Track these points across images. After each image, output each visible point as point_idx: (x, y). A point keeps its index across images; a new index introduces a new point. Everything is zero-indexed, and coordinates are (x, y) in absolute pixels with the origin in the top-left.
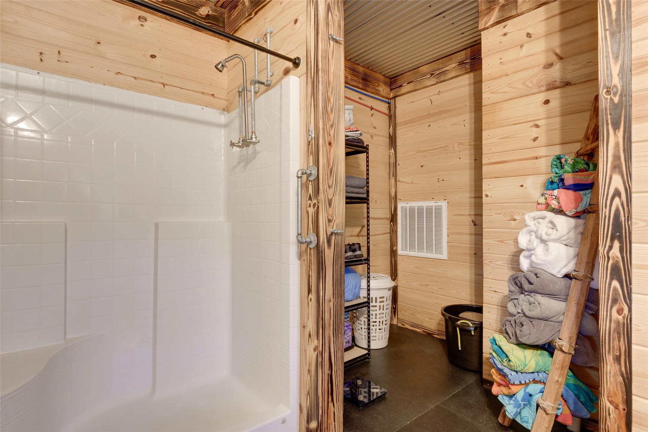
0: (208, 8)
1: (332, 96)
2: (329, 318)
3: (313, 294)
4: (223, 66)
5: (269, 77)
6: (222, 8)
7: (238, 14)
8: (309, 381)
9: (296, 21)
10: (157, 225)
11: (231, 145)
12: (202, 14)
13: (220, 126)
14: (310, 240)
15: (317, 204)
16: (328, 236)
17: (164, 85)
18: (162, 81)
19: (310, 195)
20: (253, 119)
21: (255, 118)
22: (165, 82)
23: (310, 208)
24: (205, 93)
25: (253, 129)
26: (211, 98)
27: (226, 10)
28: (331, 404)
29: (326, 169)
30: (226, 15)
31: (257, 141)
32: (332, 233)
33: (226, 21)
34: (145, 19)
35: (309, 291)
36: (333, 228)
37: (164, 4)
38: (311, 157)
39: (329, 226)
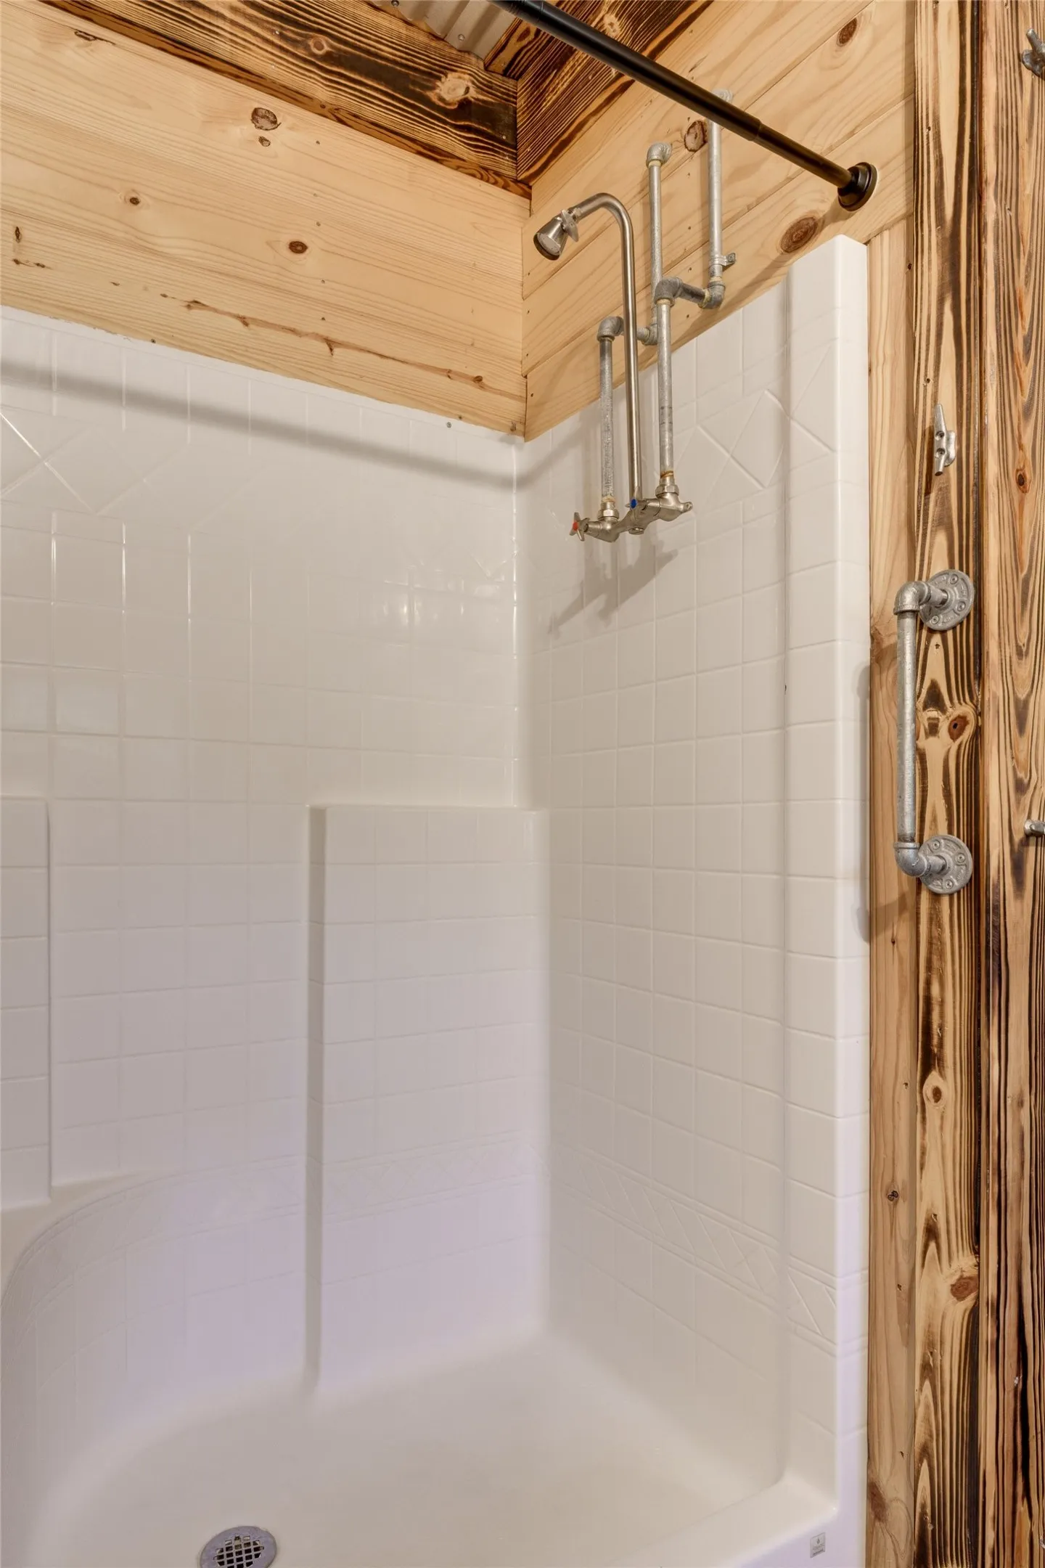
0: (467, 77)
1: (1027, 293)
2: (1017, 1169)
3: (949, 1072)
4: (563, 233)
5: (717, 269)
6: (509, 77)
7: (572, 83)
8: (927, 1407)
9: (847, 33)
10: (318, 817)
11: (575, 528)
12: (447, 97)
13: (504, 483)
14: (941, 862)
15: (971, 718)
16: (1016, 847)
17: (331, 344)
18: (323, 330)
19: (934, 686)
20: (667, 425)
21: (671, 423)
22: (334, 336)
23: (931, 739)
24: (457, 374)
25: (667, 463)
26: (472, 390)
27: (521, 84)
28: (1022, 1508)
29: (1010, 581)
30: (521, 102)
31: (682, 507)
32: (1028, 835)
33: (520, 121)
34: (272, 118)
35: (929, 1059)
36: (1029, 817)
37: (332, 65)
38: (941, 539)
39: (1018, 807)
